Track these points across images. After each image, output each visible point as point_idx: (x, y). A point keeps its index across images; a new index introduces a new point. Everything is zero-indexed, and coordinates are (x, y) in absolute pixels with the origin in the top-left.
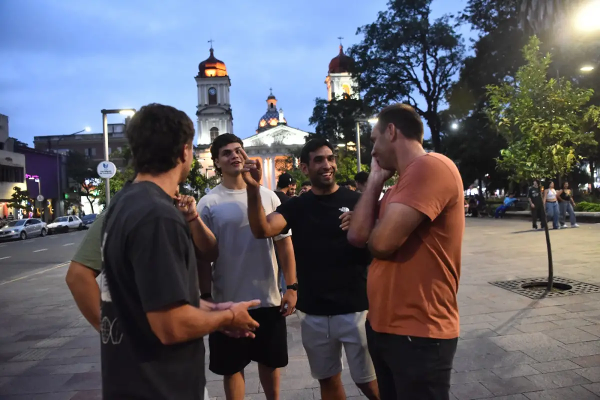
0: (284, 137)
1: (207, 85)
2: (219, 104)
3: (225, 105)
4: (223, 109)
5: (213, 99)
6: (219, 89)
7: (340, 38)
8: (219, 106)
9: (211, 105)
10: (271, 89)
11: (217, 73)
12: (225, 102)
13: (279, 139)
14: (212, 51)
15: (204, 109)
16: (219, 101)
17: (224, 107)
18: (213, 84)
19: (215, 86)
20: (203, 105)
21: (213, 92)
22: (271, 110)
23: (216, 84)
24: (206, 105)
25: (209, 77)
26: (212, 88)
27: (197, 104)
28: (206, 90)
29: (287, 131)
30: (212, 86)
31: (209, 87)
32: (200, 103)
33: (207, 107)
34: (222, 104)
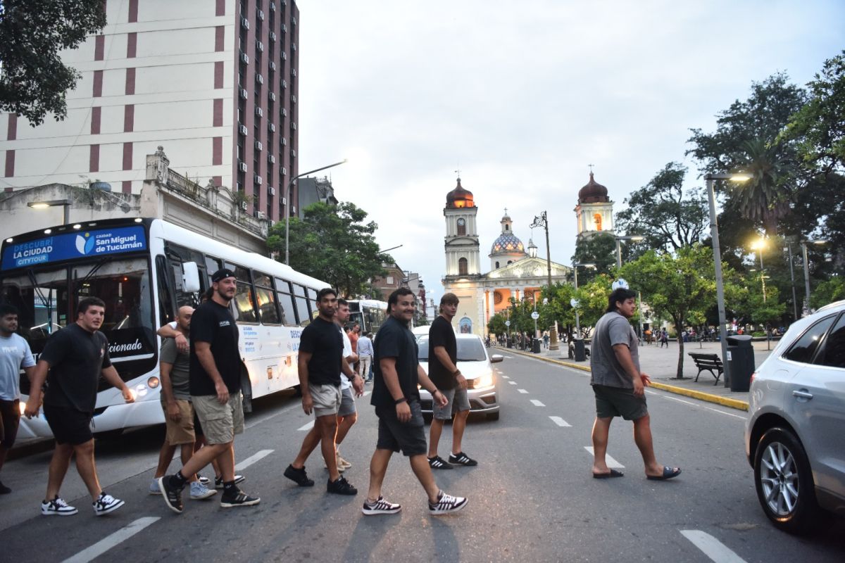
0: (534, 268)
1: (456, 216)
2: (468, 235)
3: (474, 236)
4: (472, 240)
5: (462, 229)
6: (468, 220)
7: (591, 166)
8: (468, 238)
9: (460, 236)
10: (506, 209)
11: (466, 204)
12: (474, 233)
13: (530, 270)
14: (459, 180)
15: (453, 240)
16: (468, 232)
17: (473, 238)
18: (462, 215)
19: (464, 218)
20: (452, 235)
21: (461, 223)
22: (506, 232)
23: (466, 215)
24: (455, 236)
25: (458, 208)
26: (461, 219)
27: (445, 235)
28: (455, 221)
29: (538, 262)
30: (461, 217)
31: (458, 218)
32: (449, 234)
33: (455, 238)
34: (471, 235)
